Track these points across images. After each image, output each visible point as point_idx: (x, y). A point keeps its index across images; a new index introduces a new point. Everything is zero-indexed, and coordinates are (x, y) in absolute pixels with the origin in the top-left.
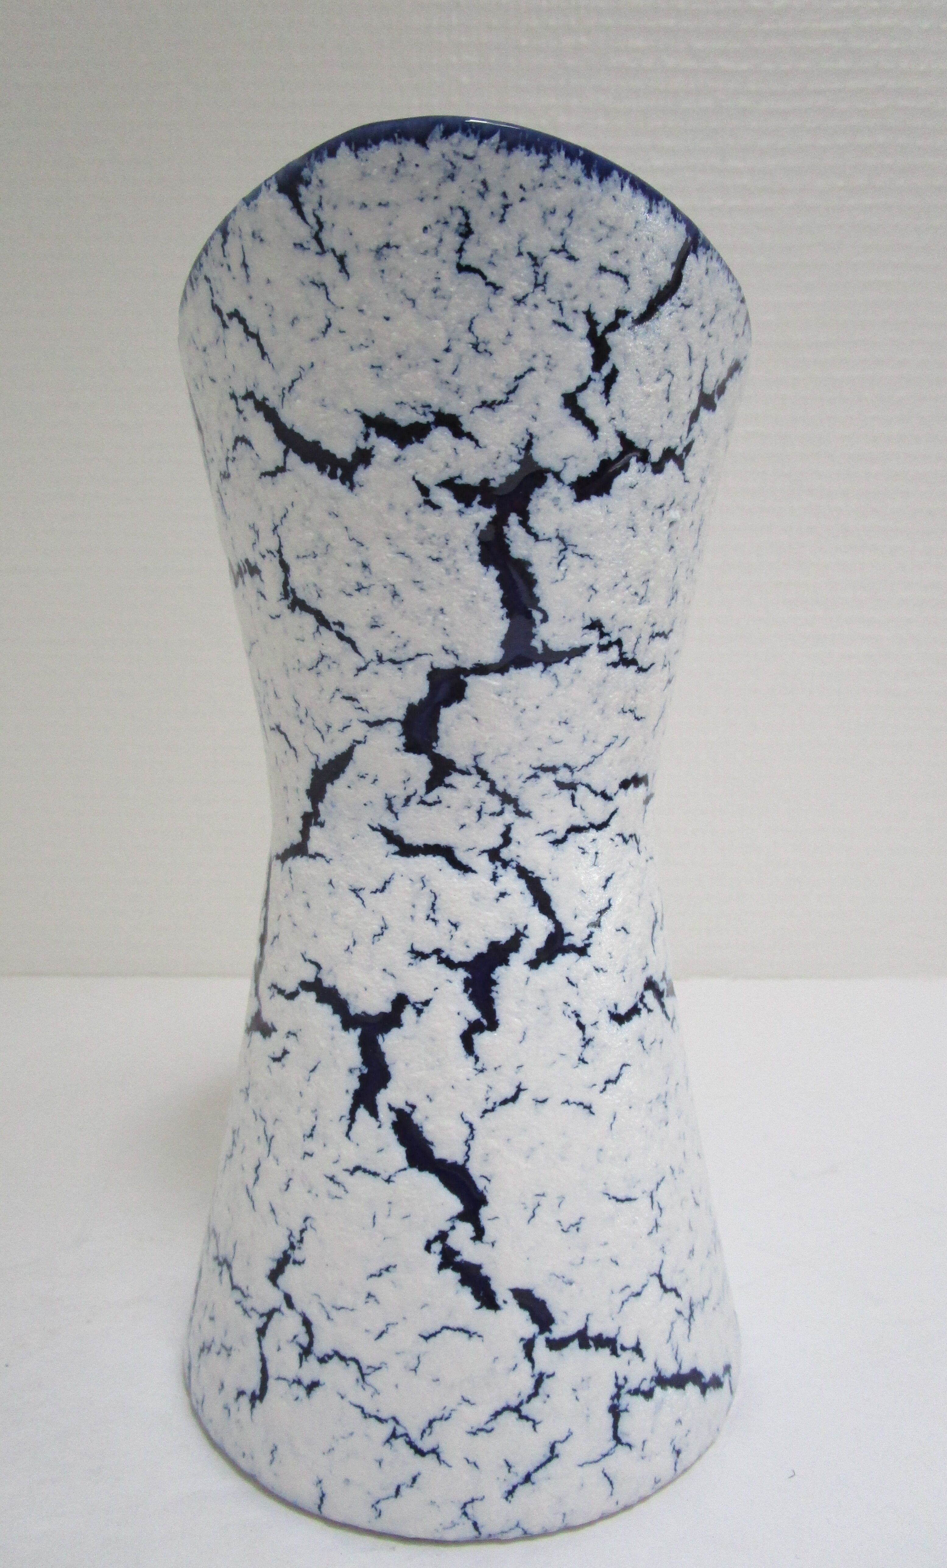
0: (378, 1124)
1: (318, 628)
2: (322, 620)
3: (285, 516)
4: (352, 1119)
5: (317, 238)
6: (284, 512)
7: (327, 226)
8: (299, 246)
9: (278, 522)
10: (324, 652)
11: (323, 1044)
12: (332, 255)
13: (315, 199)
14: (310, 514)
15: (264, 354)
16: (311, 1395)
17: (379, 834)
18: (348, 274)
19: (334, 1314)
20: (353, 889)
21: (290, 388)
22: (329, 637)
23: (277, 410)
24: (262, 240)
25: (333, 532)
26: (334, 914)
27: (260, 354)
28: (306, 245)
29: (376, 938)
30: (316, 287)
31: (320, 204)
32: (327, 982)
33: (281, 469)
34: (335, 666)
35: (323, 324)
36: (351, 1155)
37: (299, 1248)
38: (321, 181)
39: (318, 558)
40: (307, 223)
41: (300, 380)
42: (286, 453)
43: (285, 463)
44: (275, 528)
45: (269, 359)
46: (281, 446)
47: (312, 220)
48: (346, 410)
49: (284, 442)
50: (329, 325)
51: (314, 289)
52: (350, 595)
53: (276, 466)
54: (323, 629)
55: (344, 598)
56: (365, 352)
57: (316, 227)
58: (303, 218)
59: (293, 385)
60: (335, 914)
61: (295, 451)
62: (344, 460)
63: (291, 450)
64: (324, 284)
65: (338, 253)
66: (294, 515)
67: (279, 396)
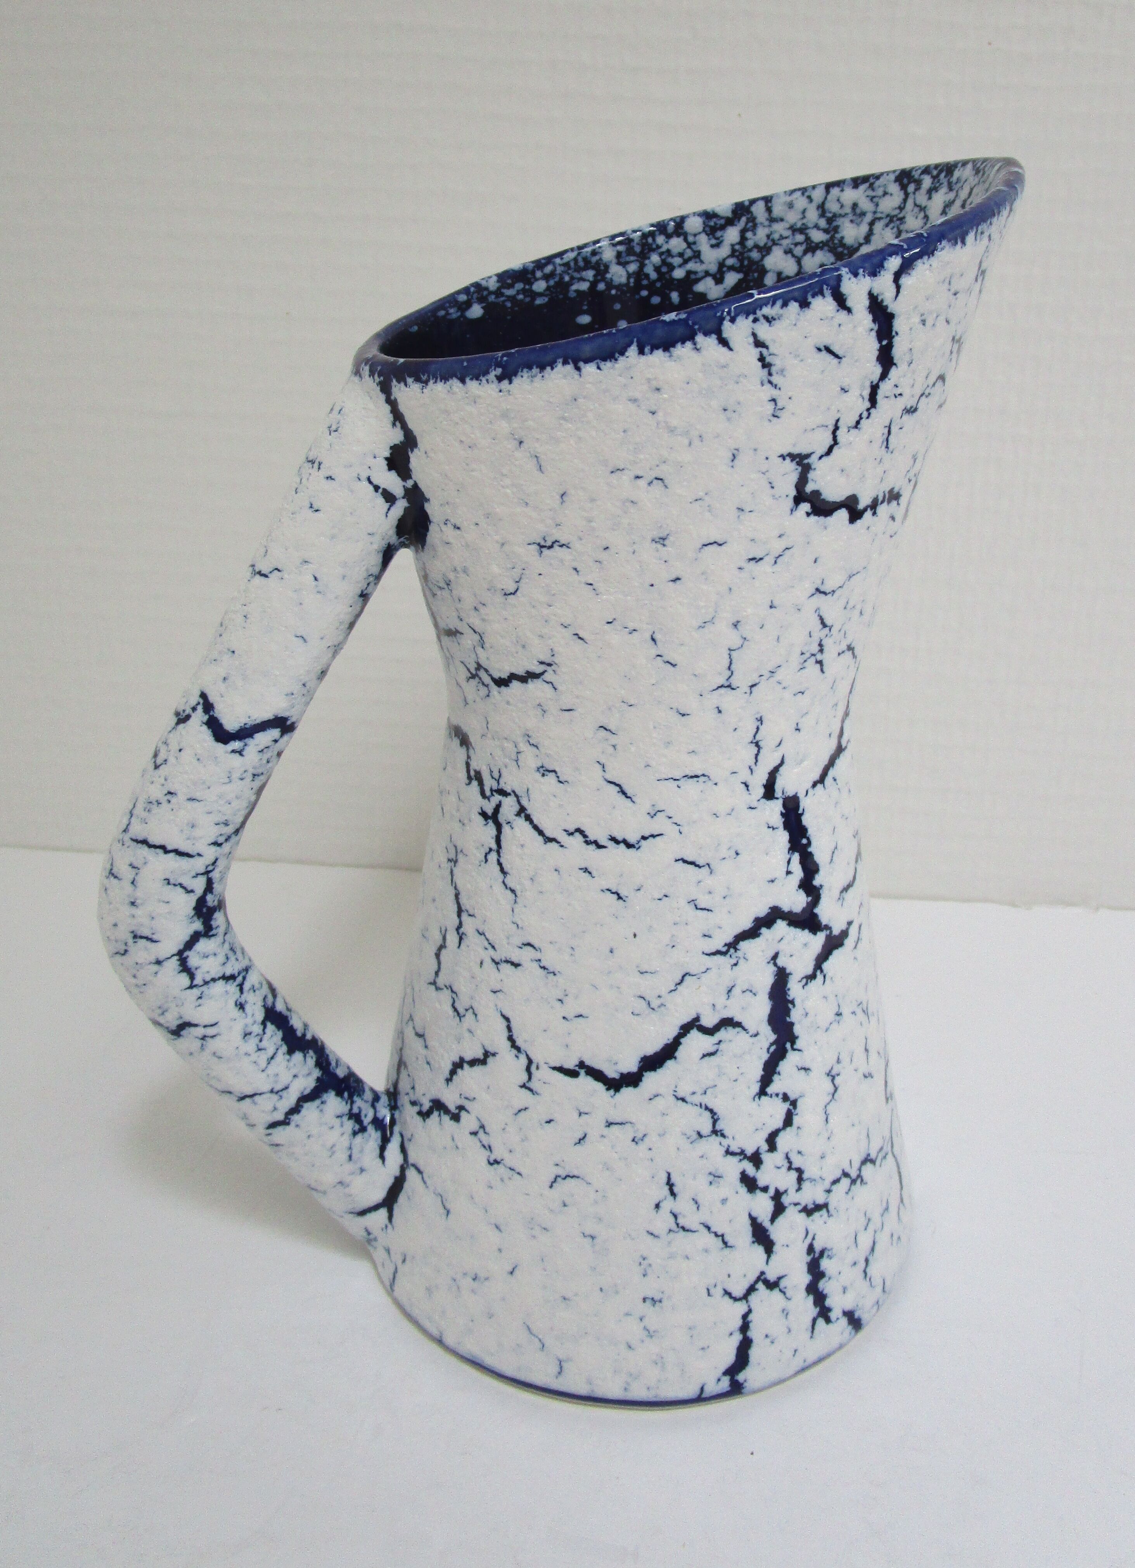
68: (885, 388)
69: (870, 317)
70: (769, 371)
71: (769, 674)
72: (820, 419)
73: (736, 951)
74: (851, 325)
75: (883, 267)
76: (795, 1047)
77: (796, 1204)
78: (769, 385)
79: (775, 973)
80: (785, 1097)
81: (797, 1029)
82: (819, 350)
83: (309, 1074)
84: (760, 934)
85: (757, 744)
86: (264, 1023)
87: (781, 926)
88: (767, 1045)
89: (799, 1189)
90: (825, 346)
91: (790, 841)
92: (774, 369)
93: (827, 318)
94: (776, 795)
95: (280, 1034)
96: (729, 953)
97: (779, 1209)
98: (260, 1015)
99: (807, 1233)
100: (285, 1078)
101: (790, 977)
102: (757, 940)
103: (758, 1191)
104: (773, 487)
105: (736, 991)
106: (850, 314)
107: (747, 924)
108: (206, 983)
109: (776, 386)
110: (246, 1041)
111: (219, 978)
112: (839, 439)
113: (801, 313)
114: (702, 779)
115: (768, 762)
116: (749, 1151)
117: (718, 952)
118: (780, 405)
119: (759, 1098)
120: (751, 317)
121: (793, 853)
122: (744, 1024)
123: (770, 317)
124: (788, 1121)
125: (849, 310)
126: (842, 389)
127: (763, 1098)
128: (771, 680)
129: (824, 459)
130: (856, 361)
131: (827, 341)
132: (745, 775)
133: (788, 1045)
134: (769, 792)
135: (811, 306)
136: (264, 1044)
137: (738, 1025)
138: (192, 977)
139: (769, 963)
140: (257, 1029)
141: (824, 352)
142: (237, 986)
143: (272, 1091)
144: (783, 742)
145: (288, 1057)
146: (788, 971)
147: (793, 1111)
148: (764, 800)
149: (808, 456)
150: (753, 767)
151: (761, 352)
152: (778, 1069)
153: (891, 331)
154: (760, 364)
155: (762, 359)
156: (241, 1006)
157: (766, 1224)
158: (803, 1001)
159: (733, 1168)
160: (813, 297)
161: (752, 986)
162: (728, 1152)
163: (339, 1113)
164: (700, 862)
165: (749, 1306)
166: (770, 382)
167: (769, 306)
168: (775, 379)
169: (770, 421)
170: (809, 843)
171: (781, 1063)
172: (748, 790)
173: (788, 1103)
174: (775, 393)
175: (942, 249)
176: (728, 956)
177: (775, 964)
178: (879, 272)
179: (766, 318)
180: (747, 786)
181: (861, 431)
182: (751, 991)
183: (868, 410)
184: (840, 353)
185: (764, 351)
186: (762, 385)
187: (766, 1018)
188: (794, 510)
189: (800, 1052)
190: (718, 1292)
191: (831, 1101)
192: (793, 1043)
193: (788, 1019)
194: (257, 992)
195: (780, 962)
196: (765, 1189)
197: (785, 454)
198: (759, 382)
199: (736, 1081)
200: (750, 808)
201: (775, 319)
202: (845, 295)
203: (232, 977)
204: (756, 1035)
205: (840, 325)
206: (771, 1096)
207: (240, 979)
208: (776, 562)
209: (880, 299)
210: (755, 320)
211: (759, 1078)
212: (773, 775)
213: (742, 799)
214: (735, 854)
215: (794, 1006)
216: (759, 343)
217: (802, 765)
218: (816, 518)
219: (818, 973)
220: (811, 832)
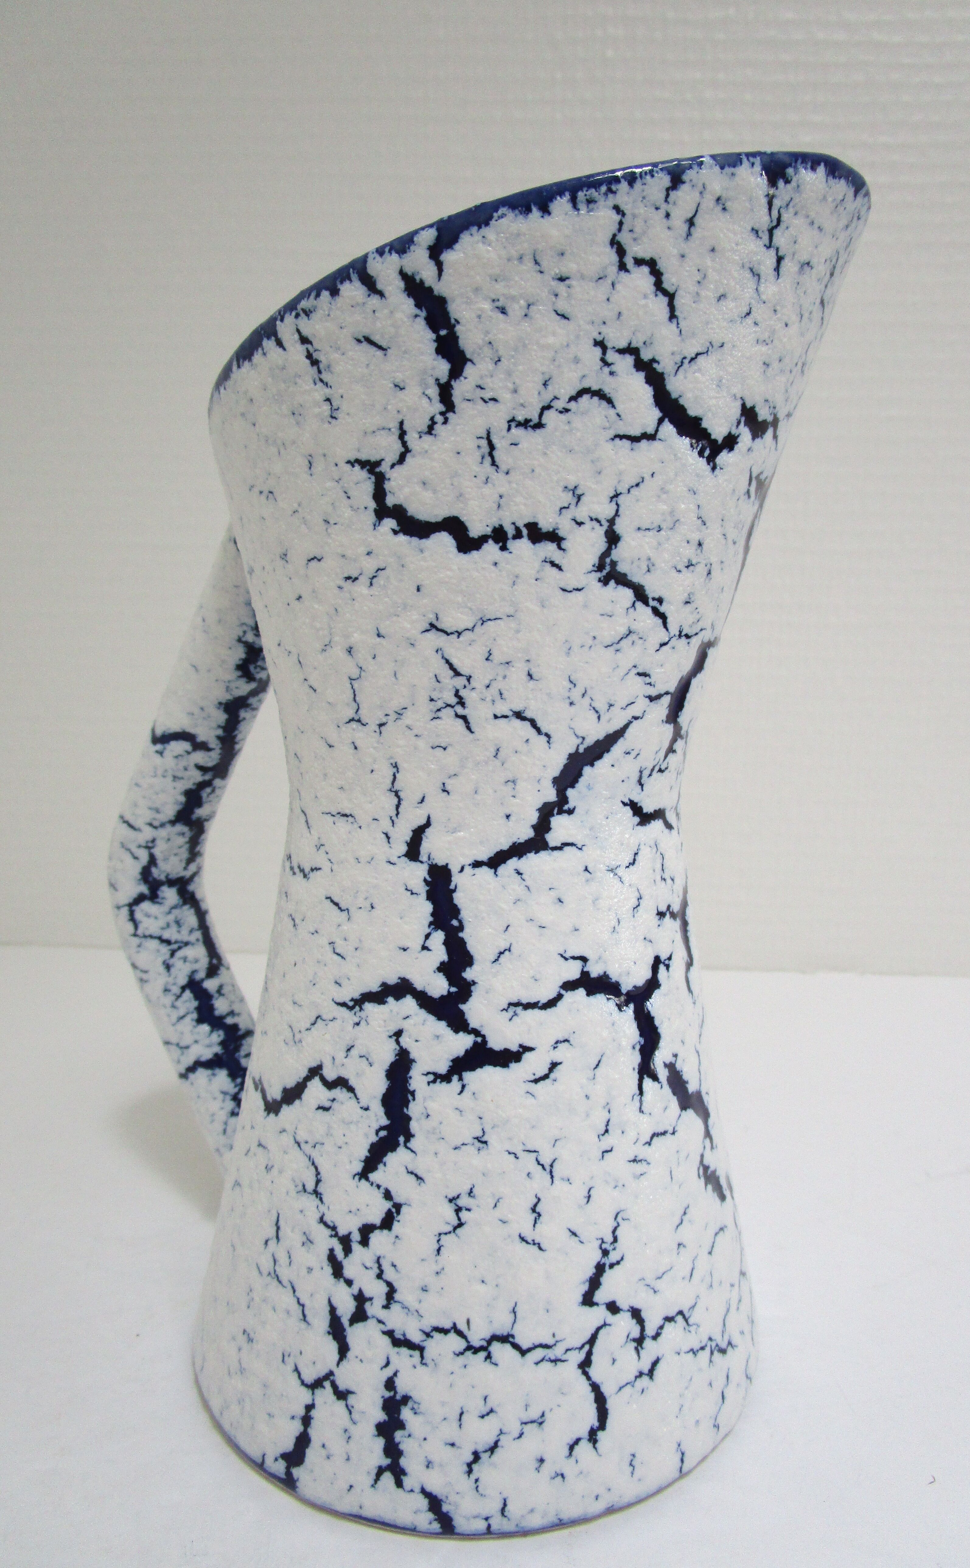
0: (660, 1085)
1: (634, 603)
2: (640, 595)
3: (637, 485)
4: (641, 1093)
5: (771, 232)
6: (639, 480)
7: (783, 226)
8: (755, 231)
9: (622, 488)
10: (633, 628)
11: (605, 1034)
12: (775, 252)
13: (787, 198)
14: (671, 487)
15: (673, 316)
16: (654, 1377)
17: (628, 808)
18: (778, 275)
19: (658, 1285)
20: (610, 869)
21: (692, 359)
22: (644, 612)
23: (666, 376)
24: (724, 209)
25: (686, 508)
26: (595, 901)
27: (668, 315)
28: (760, 234)
29: (635, 910)
30: (751, 275)
31: (787, 205)
32: (595, 971)
33: (651, 437)
34: (641, 641)
35: (746, 310)
36: (647, 1126)
37: (614, 1249)
38: (798, 186)
39: (662, 532)
40: (770, 214)
41: (705, 355)
42: (660, 421)
43: (657, 431)
44: (617, 495)
45: (678, 324)
46: (657, 414)
47: (775, 213)
48: (735, 395)
49: (661, 410)
50: (748, 314)
51: (748, 275)
52: (680, 571)
53: (643, 432)
54: (639, 604)
55: (674, 573)
56: (764, 349)
57: (775, 223)
58: (770, 209)
59: (696, 357)
60: (597, 899)
61: (671, 422)
62: (715, 441)
63: (666, 420)
64: (759, 275)
65: (780, 254)
66: (650, 485)
67: (676, 363)
68: (460, 389)
69: (411, 302)
70: (318, 368)
71: (395, 716)
72: (377, 420)
73: (360, 1011)
74: (386, 311)
75: (413, 242)
76: (408, 1145)
77: (380, 1321)
78: (321, 384)
79: (397, 1052)
80: (388, 1195)
81: (414, 1126)
82: (359, 341)
83: (209, 1046)
84: (386, 1002)
85: (397, 794)
86: (183, 989)
87: (409, 1002)
88: (376, 1126)
89: (386, 1307)
90: (364, 337)
91: (432, 915)
92: (321, 366)
93: (358, 304)
94: (420, 859)
95: (195, 1004)
96: (355, 1010)
97: (360, 1316)
98: (183, 980)
99: (388, 1364)
100: (187, 1040)
101: (414, 1064)
102: (382, 1006)
103: (342, 1280)
104: (349, 498)
105: (354, 1052)
106: (383, 298)
107: (374, 987)
108: (145, 937)
109: (327, 384)
110: (165, 995)
111: (155, 938)
112: (410, 444)
113: (333, 302)
114: (350, 819)
115: (412, 818)
116: (342, 1232)
117: (344, 1005)
118: (335, 404)
119: (360, 1179)
120: (294, 313)
121: (436, 929)
122: (356, 1091)
123: (307, 310)
124: (388, 1222)
125: (381, 294)
126: (396, 386)
127: (363, 1181)
128: (399, 722)
129: (397, 467)
130: (405, 352)
131: (366, 331)
132: (386, 825)
133: (402, 1139)
134: (413, 852)
135: (341, 292)
136: (179, 1003)
137: (351, 1089)
138: (136, 927)
139: (390, 1037)
140: (176, 990)
141: (365, 344)
142: (170, 950)
143: (178, 1045)
144: (426, 799)
145: (194, 1023)
146: (412, 1056)
147: (395, 1215)
148: (406, 859)
149: (378, 463)
150: (394, 818)
151: (307, 349)
152: (385, 1159)
153: (449, 319)
154: (308, 362)
155: (309, 356)
156: (168, 967)
157: (345, 1321)
158: (425, 1099)
159: (324, 1242)
160: (342, 283)
161: (369, 1054)
162: (322, 1220)
163: (225, 1089)
164: (343, 906)
165: (313, 1400)
166: (321, 380)
167: (306, 299)
168: (325, 376)
169: (330, 423)
170: (461, 928)
171: (390, 1154)
172: (389, 842)
173: (391, 1203)
174: (327, 391)
175: (503, 216)
176: (353, 1012)
177: (398, 1042)
178: (409, 248)
179: (304, 311)
180: (388, 838)
181: (438, 437)
182: (367, 1059)
183: (442, 414)
184: (384, 345)
185: (309, 346)
186: (315, 384)
187: (380, 1096)
188: (377, 524)
189: (413, 1154)
190: (290, 1362)
191: (450, 1232)
192: (407, 1140)
193: (405, 1110)
194: (187, 964)
195: (405, 1041)
196: (349, 1283)
197: (352, 460)
198: (312, 382)
199: (340, 1147)
200: (389, 862)
201: (311, 312)
202: (373, 277)
203: (168, 942)
204: (367, 1109)
205: (374, 311)
206: (372, 1184)
207: (175, 946)
208: (371, 584)
209: (418, 278)
210: (297, 316)
211: (363, 1158)
212: (418, 834)
213: (382, 850)
214: (370, 906)
215: (414, 1099)
216: (304, 340)
217: (454, 834)
218: (407, 538)
219: (455, 1078)
220: (464, 914)
